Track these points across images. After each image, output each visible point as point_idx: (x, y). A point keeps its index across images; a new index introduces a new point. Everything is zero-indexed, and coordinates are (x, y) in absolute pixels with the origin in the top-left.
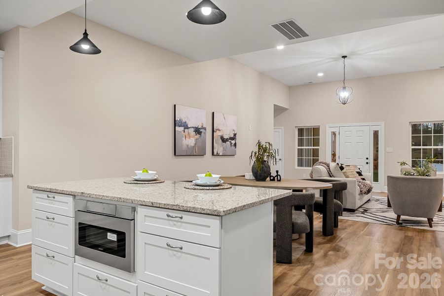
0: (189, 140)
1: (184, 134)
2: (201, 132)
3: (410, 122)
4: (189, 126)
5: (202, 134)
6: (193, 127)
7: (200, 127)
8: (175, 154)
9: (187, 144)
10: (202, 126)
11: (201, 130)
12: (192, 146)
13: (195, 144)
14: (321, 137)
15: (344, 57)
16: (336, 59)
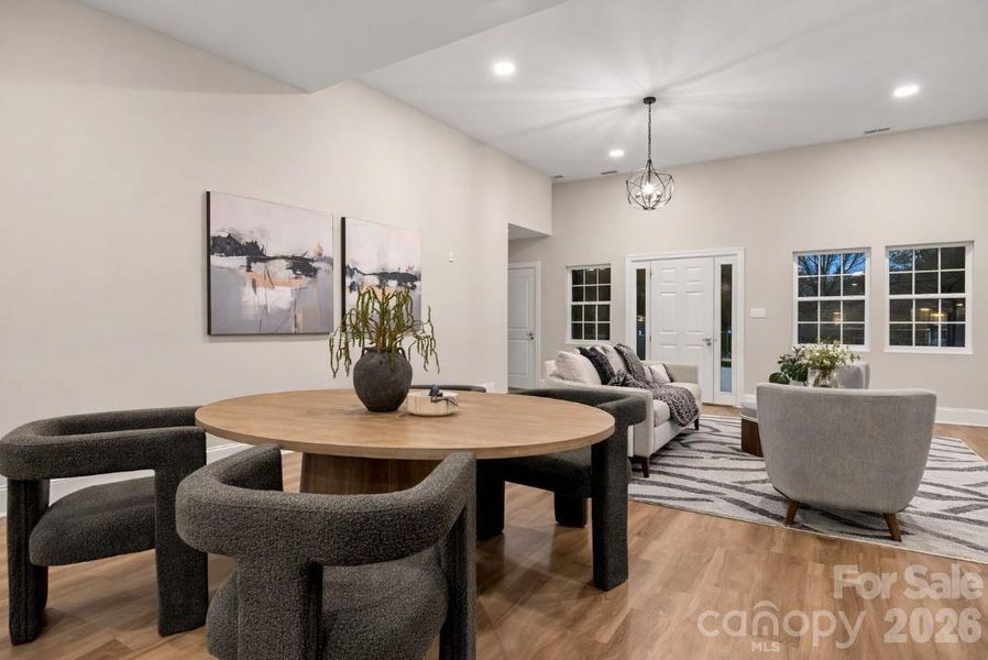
0: (270, 292)
1: (248, 277)
2: (315, 270)
3: (794, 253)
4: (269, 253)
5: (320, 274)
6: (283, 257)
7: (310, 255)
8: (209, 332)
9: (262, 303)
10: (320, 254)
11: (315, 265)
12: (281, 311)
13: (295, 303)
14: (613, 284)
15: (649, 100)
16: (632, 108)
